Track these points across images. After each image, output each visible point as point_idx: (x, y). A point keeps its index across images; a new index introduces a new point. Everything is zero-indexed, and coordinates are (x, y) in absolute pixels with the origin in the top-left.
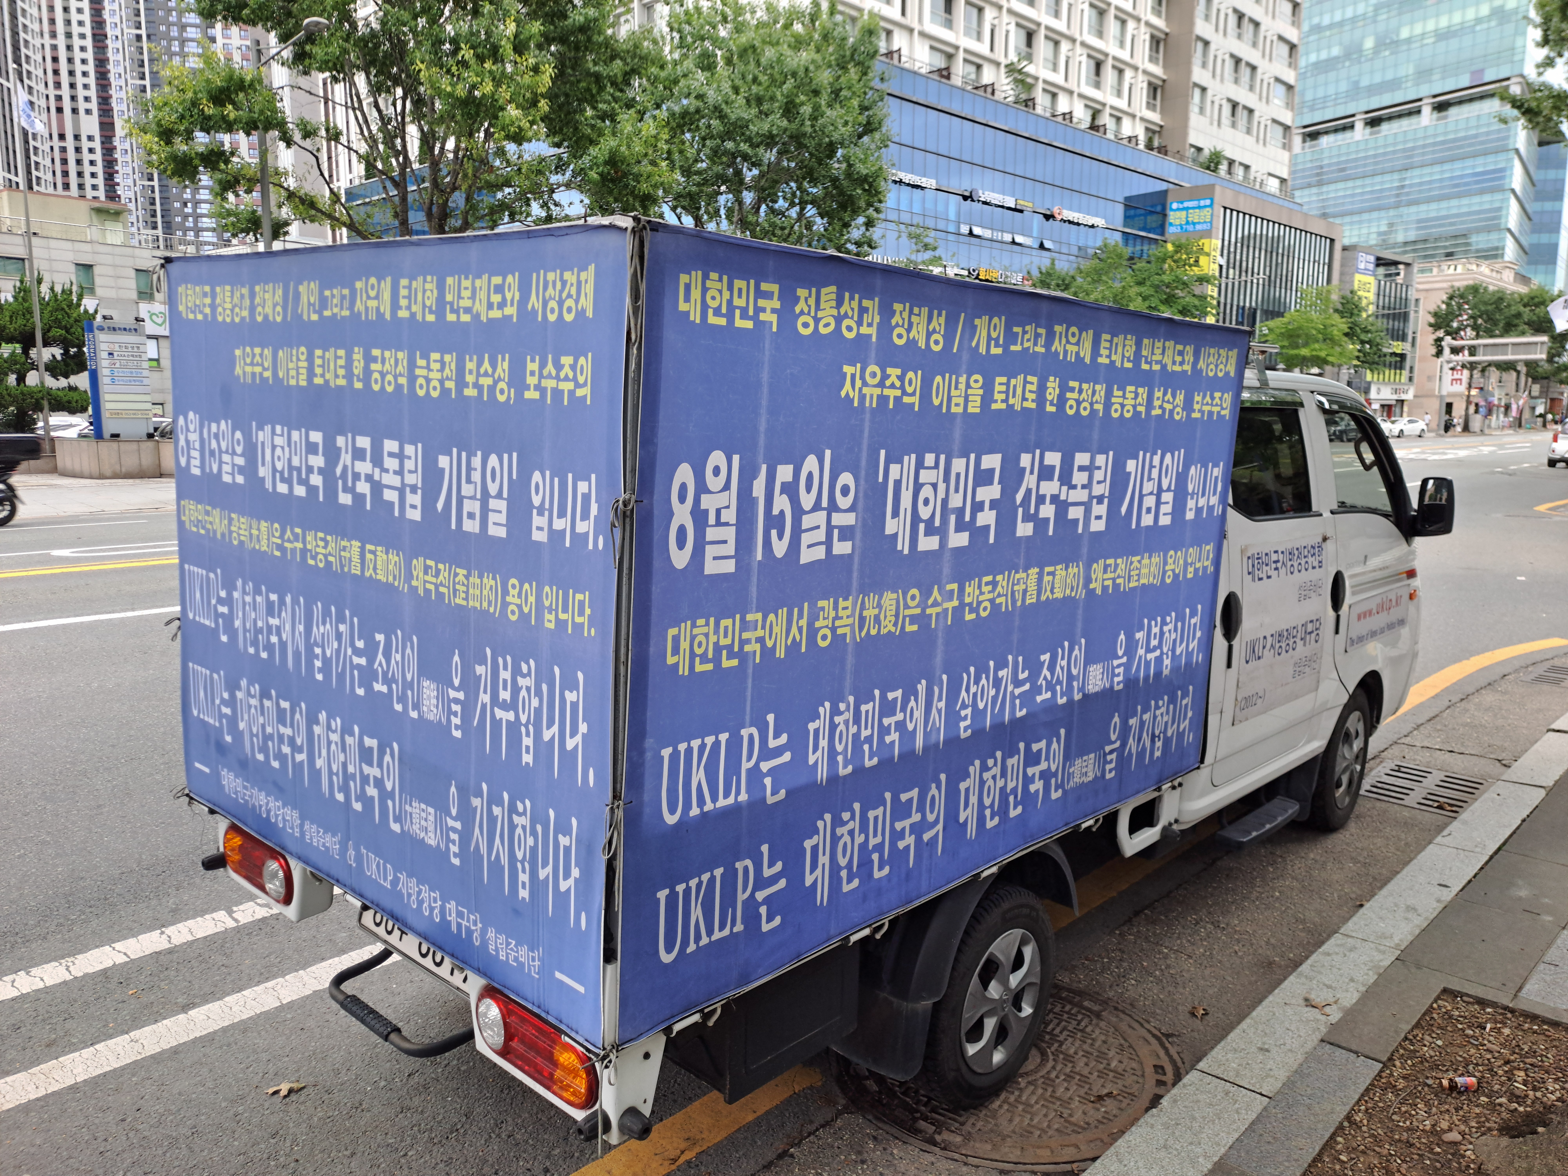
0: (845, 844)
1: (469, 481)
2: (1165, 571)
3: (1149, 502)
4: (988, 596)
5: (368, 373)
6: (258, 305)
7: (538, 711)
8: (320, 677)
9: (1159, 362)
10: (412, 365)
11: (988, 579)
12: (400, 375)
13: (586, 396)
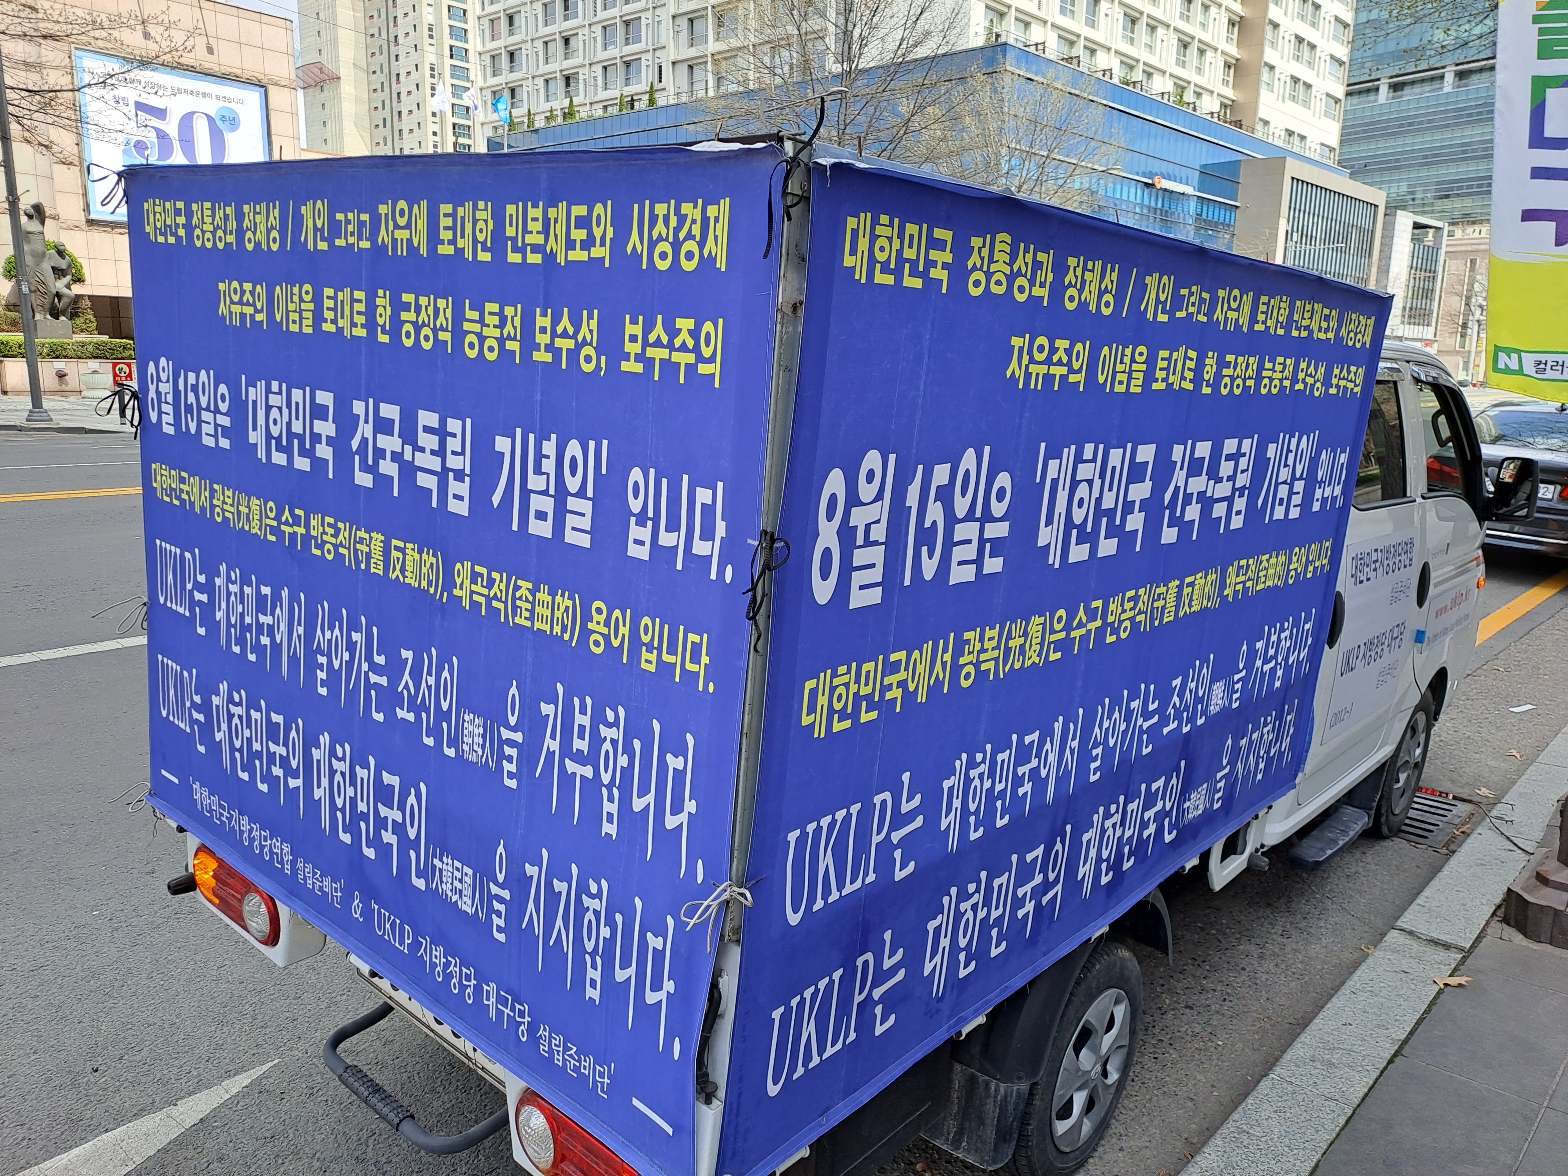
0: (968, 920)
1: (539, 472)
2: (1289, 571)
3: (1283, 491)
4: (1129, 614)
5: (396, 324)
6: (248, 229)
7: (627, 772)
8: (323, 691)
9: (1307, 328)
10: (458, 317)
11: (1131, 593)
12: (442, 329)
13: (714, 374)
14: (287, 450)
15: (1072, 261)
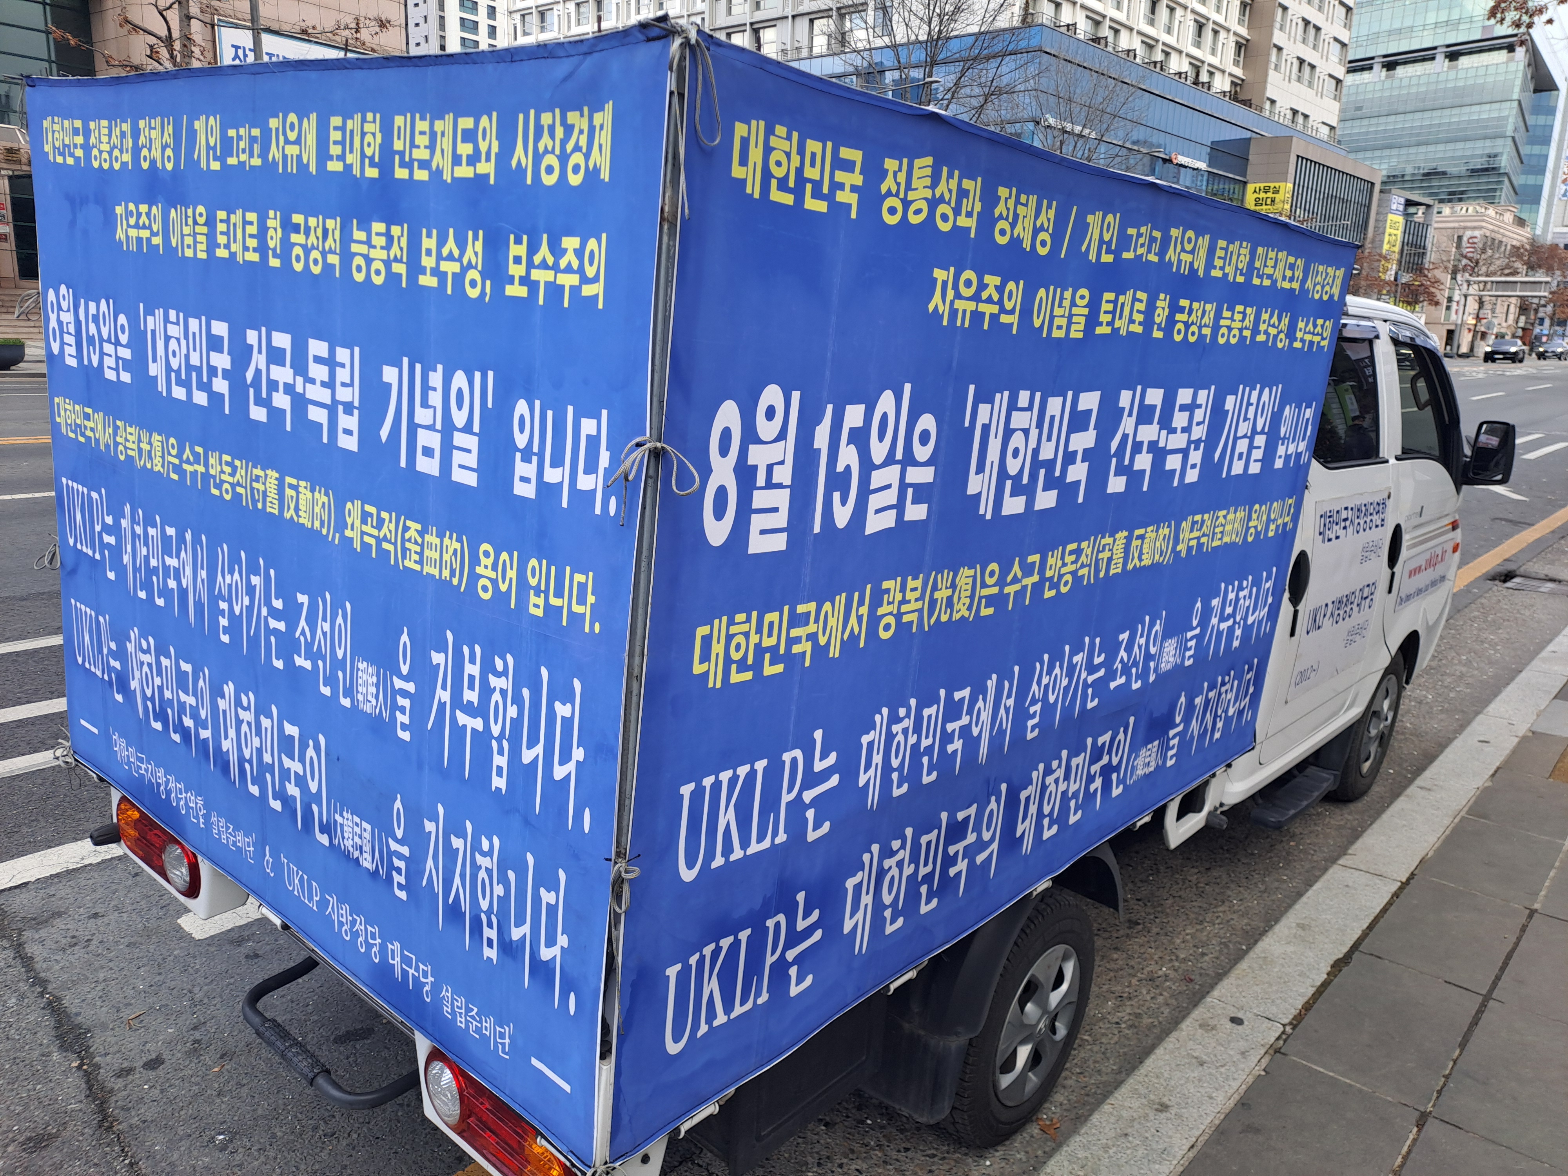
0: (893, 877)
1: (425, 404)
2: (1248, 528)
3: (1242, 446)
4: (1072, 568)
5: (287, 246)
6: (144, 146)
7: (517, 723)
8: (225, 639)
9: (1270, 277)
10: (346, 239)
11: (1073, 546)
12: (331, 251)
13: (597, 295)
14: (186, 384)
15: (1003, 192)
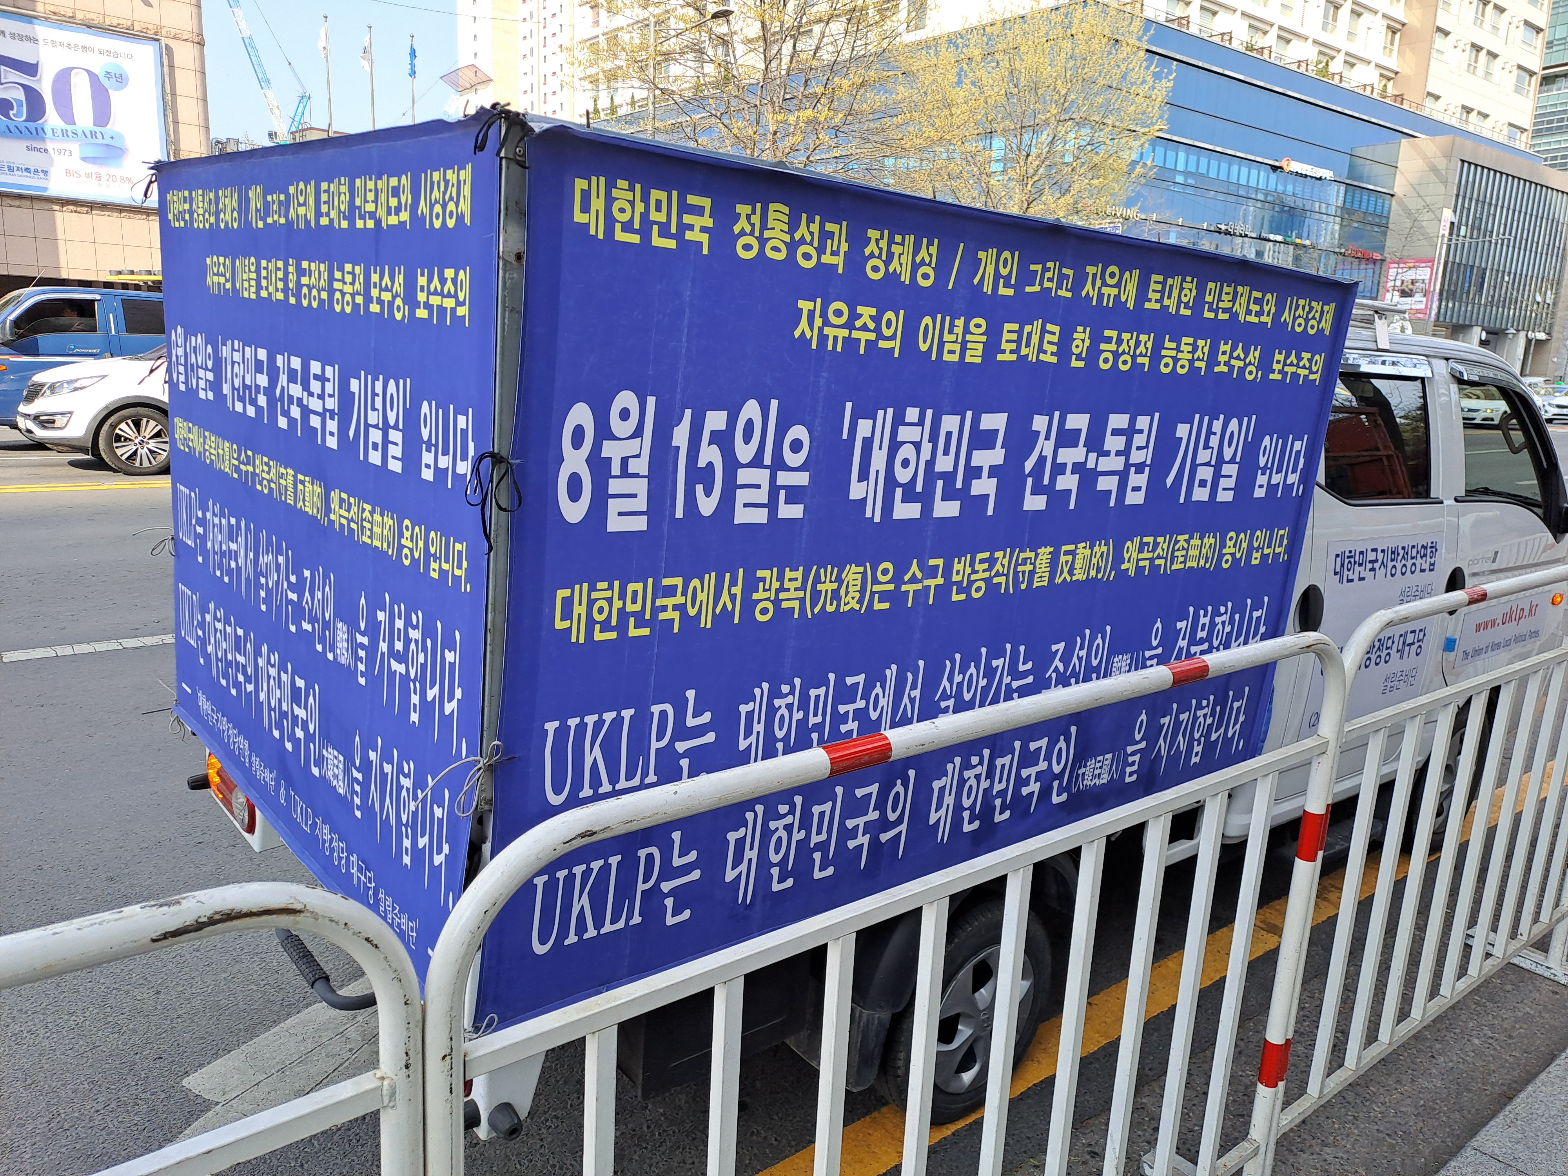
0: (780, 840)
1: (374, 409)
2: (1222, 555)
3: (1205, 473)
4: (987, 575)
5: (299, 286)
6: (221, 211)
7: (424, 667)
8: (263, 608)
9: (1227, 311)
10: (331, 279)
11: (985, 555)
12: (324, 290)
13: (465, 316)
14: (243, 399)
15: (873, 234)
